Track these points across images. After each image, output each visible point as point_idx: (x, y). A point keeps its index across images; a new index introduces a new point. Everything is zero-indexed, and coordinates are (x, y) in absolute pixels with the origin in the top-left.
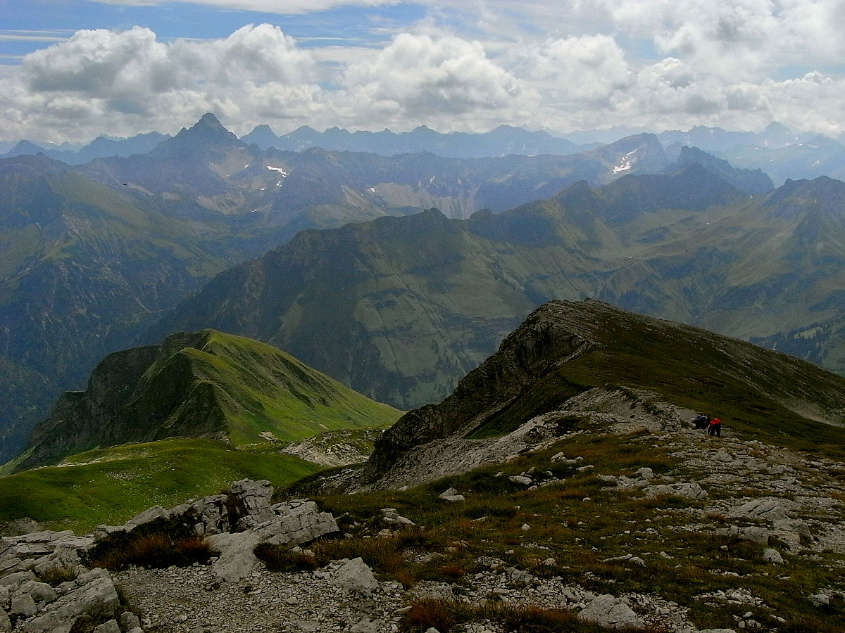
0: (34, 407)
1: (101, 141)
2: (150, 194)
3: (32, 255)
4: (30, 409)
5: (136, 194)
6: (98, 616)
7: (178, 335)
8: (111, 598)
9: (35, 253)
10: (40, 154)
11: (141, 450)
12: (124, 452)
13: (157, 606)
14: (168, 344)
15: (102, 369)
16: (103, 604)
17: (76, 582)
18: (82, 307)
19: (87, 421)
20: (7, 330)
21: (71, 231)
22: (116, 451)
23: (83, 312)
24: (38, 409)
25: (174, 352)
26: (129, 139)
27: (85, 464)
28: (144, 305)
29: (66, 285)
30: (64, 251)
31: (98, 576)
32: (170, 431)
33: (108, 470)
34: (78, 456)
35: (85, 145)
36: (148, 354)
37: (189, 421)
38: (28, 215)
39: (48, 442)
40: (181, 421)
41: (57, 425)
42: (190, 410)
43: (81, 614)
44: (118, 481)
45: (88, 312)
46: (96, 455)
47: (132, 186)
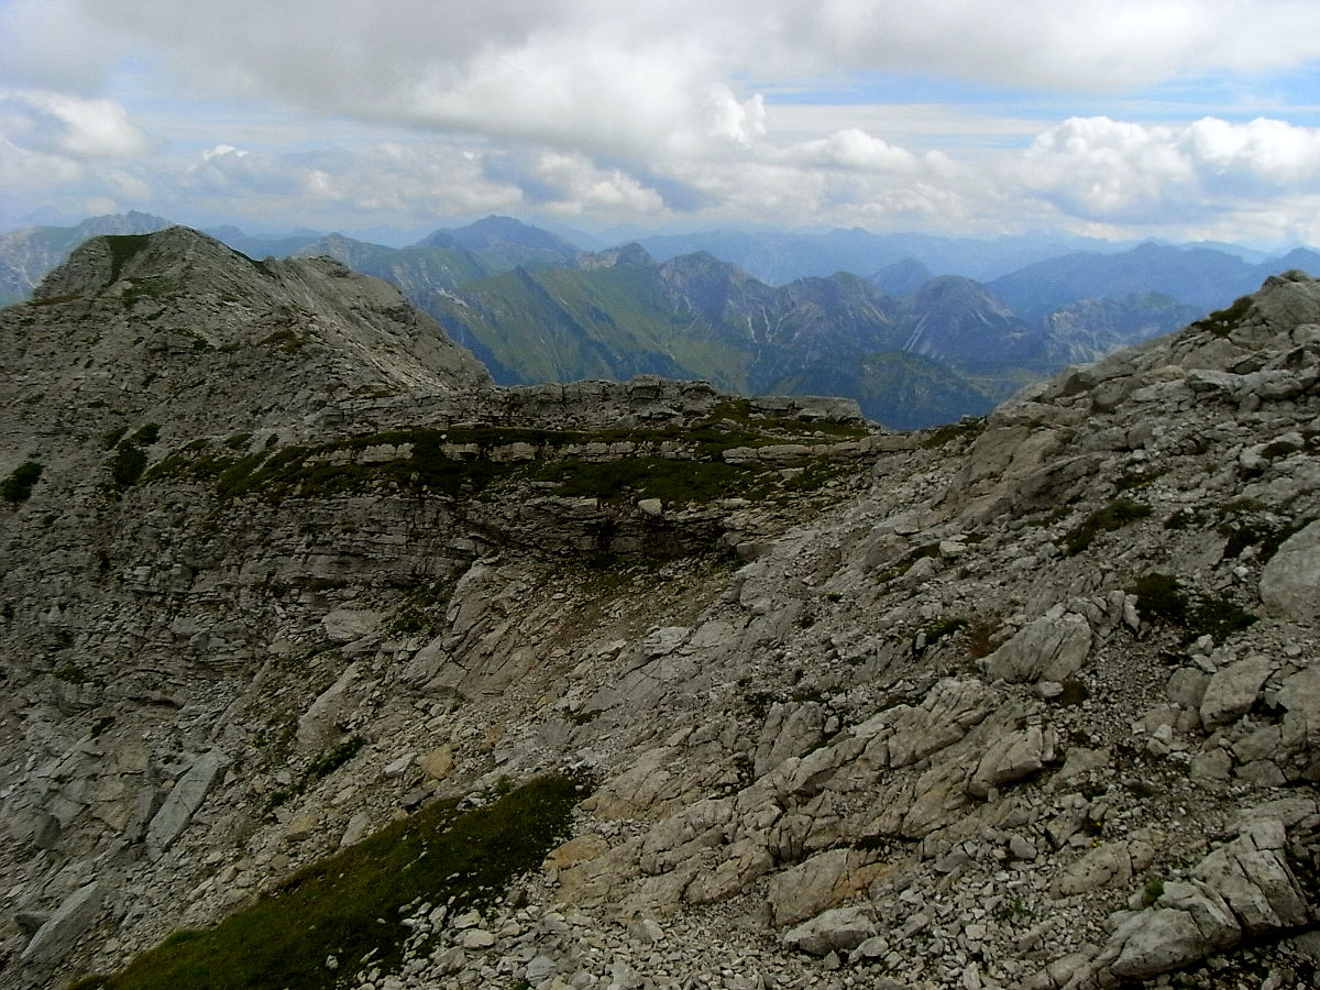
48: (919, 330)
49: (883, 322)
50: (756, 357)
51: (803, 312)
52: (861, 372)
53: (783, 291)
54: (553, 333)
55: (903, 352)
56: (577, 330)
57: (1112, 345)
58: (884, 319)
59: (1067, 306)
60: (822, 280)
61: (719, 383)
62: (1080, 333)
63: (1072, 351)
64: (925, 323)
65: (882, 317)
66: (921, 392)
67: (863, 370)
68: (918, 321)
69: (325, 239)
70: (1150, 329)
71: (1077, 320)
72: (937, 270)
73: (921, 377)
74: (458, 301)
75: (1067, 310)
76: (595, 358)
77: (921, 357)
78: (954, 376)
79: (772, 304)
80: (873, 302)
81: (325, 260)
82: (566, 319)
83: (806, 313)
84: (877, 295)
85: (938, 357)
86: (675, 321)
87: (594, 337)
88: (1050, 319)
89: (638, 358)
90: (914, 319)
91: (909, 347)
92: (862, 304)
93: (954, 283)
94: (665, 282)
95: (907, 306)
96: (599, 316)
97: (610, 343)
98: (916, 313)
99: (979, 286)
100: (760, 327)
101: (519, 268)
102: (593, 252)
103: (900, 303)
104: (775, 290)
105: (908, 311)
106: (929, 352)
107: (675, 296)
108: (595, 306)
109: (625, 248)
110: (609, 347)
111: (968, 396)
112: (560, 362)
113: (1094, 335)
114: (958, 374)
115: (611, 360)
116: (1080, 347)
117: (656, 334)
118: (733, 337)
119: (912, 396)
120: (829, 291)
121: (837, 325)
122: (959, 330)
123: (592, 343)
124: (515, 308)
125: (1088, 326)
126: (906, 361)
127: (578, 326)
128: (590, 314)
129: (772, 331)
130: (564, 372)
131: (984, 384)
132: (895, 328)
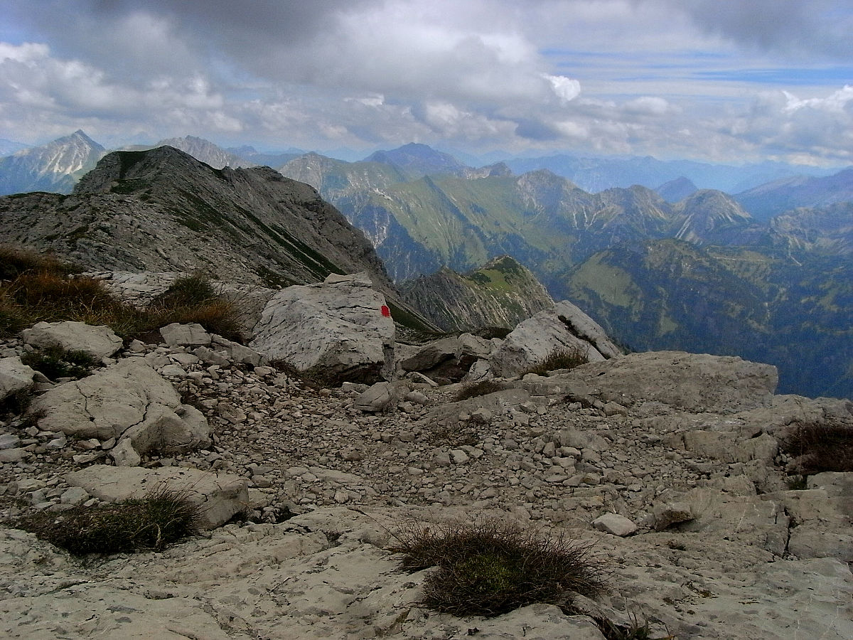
48: (686, 225)
49: (663, 219)
50: (578, 239)
51: (610, 211)
52: (646, 252)
53: (598, 197)
54: (446, 219)
55: (674, 239)
56: (462, 218)
57: (818, 238)
58: (664, 217)
59: (788, 212)
60: (624, 190)
61: (553, 255)
62: (797, 230)
63: (790, 242)
64: (691, 220)
65: (662, 215)
66: (686, 266)
67: (647, 250)
68: (686, 218)
69: (306, 155)
70: (846, 228)
71: (794, 221)
72: (702, 185)
73: (686, 256)
74: (386, 197)
75: (788, 214)
76: (472, 236)
77: (687, 242)
78: (709, 256)
79: (590, 205)
80: (656, 205)
81: (266, 170)
82: (455, 211)
83: (612, 212)
84: (660, 201)
85: (699, 242)
86: (526, 214)
87: (472, 222)
88: (776, 220)
89: (500, 237)
90: (683, 217)
91: (678, 236)
92: (649, 206)
93: (711, 194)
94: (520, 188)
95: (679, 209)
96: (477, 209)
97: (482, 226)
98: (684, 214)
99: (728, 196)
100: (581, 218)
101: (427, 177)
102: (475, 168)
103: (674, 206)
104: (592, 196)
105: (679, 212)
106: (693, 240)
107: (526, 198)
108: (474, 202)
109: (495, 166)
110: (482, 229)
111: (717, 270)
112: (450, 238)
113: (806, 231)
114: (711, 255)
115: (482, 237)
116: (796, 240)
117: (513, 222)
118: (563, 225)
119: (679, 268)
120: (627, 197)
121: (632, 220)
122: (713, 225)
123: (471, 226)
124: (423, 202)
125: (802, 225)
126: (677, 245)
127: (463, 215)
128: (471, 208)
129: (589, 223)
130: (452, 245)
131: (728, 262)
132: (671, 223)
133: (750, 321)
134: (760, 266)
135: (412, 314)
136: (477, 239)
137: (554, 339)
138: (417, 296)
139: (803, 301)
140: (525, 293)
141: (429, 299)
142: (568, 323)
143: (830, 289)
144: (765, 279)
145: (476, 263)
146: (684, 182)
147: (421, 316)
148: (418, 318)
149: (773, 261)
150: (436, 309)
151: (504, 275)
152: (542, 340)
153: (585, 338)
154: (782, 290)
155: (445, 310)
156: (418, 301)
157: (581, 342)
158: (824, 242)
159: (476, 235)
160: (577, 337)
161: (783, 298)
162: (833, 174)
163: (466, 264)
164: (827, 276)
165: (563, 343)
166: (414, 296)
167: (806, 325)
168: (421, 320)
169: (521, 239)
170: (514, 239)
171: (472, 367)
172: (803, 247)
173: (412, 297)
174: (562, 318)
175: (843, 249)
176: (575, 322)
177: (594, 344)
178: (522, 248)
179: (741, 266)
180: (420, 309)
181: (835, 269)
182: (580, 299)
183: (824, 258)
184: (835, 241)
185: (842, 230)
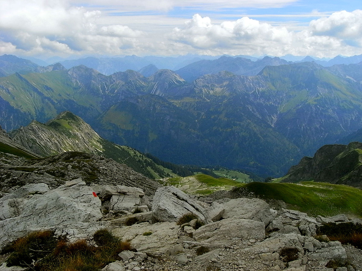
0: (293, 160)
1: (338, 57)
2: (355, 81)
3: (303, 101)
4: (291, 160)
5: (349, 81)
6: (338, 262)
7: (356, 142)
8: (344, 257)
9: (304, 101)
10: (313, 61)
11: (330, 186)
12: (323, 185)
13: (359, 266)
14: (350, 145)
15: (321, 150)
16: (341, 258)
17: (328, 244)
18: (318, 124)
19: (311, 170)
20: (289, 128)
21: (320, 93)
22: (320, 184)
23: (318, 126)
24: (294, 161)
25: (352, 150)
26: (350, 57)
27: (307, 186)
28: (343, 127)
29: (314, 114)
30: (315, 101)
31: (338, 245)
32: (344, 182)
33: (315, 191)
34: (305, 182)
35: (331, 59)
36: (341, 148)
37: (353, 180)
38: (304, 85)
39: (295, 174)
40: (349, 179)
41: (300, 168)
42: (354, 176)
43: (332, 259)
44: (318, 196)
45: (320, 127)
46: (311, 184)
47: (347, 77)
48: (155, 87)
49: (144, 85)
50: (103, 99)
51: (117, 83)
53: (110, 77)
54: (31, 95)
56: (40, 94)
57: (215, 88)
60: (123, 73)
62: (205, 85)
63: (203, 91)
64: (157, 84)
65: (143, 83)
66: (158, 107)
67: (138, 101)
68: (155, 84)
71: (204, 81)
72: (160, 68)
73: (157, 102)
75: (201, 78)
77: (156, 96)
79: (107, 81)
80: (140, 78)
82: (36, 90)
83: (118, 84)
84: (141, 76)
85: (162, 95)
86: (75, 89)
87: (46, 96)
88: (196, 81)
89: (63, 102)
90: (153, 83)
91: (152, 93)
92: (137, 80)
93: (165, 71)
94: (70, 76)
95: (151, 80)
96: (48, 88)
97: (52, 97)
98: (154, 82)
99: (173, 72)
100: (103, 89)
101: (17, 73)
102: (44, 67)
103: (148, 79)
104: (107, 76)
105: (151, 81)
106: (159, 94)
107: (74, 80)
108: (46, 85)
109: (55, 65)
110: (52, 99)
111: (172, 107)
112: (35, 105)
113: (210, 85)
114: (169, 100)
115: (53, 103)
116: (206, 90)
117: (68, 93)
118: (94, 92)
119: (155, 109)
120: (125, 76)
121: (129, 87)
122: (168, 86)
123: (46, 98)
124: (17, 87)
125: (207, 83)
126: (152, 97)
127: (40, 92)
128: (44, 88)
129: (108, 90)
130: (37, 108)
131: (176, 103)
132: (147, 87)
133: (190, 130)
134: (191, 104)
135: (20, 149)
136: (50, 104)
137: (174, 203)
138: (21, 138)
139: (212, 117)
140: (80, 129)
141: (28, 139)
142: (176, 195)
143: (223, 110)
144: (194, 109)
145: (51, 117)
146: (152, 67)
147: (25, 149)
148: (24, 151)
149: (197, 100)
150: (33, 144)
151: (68, 121)
152: (170, 204)
153: (183, 200)
154: (203, 113)
155: (38, 144)
156: (21, 140)
157: (182, 201)
158: (218, 90)
159: (49, 102)
160: (180, 200)
161: (204, 117)
162: (217, 59)
163: (46, 117)
164: (221, 105)
165: (177, 204)
166: (19, 139)
167: (215, 128)
168: (25, 151)
169: (73, 101)
170: (70, 102)
171: (111, 200)
172: (209, 92)
173: (17, 139)
174: (173, 193)
175: (226, 92)
176: (178, 194)
177: (186, 201)
178: (75, 107)
179: (183, 104)
180: (23, 145)
181: (224, 101)
182: (108, 129)
183: (219, 97)
184: (223, 88)
185: (225, 84)
